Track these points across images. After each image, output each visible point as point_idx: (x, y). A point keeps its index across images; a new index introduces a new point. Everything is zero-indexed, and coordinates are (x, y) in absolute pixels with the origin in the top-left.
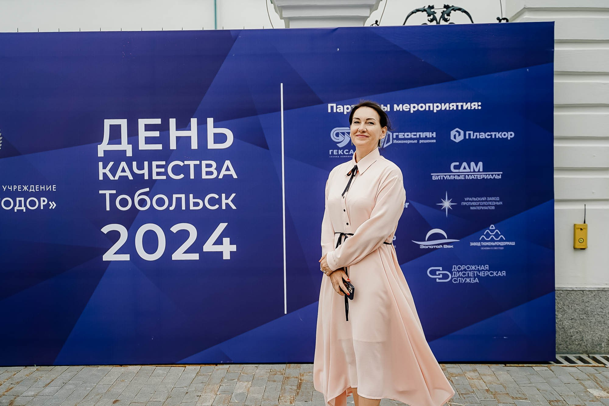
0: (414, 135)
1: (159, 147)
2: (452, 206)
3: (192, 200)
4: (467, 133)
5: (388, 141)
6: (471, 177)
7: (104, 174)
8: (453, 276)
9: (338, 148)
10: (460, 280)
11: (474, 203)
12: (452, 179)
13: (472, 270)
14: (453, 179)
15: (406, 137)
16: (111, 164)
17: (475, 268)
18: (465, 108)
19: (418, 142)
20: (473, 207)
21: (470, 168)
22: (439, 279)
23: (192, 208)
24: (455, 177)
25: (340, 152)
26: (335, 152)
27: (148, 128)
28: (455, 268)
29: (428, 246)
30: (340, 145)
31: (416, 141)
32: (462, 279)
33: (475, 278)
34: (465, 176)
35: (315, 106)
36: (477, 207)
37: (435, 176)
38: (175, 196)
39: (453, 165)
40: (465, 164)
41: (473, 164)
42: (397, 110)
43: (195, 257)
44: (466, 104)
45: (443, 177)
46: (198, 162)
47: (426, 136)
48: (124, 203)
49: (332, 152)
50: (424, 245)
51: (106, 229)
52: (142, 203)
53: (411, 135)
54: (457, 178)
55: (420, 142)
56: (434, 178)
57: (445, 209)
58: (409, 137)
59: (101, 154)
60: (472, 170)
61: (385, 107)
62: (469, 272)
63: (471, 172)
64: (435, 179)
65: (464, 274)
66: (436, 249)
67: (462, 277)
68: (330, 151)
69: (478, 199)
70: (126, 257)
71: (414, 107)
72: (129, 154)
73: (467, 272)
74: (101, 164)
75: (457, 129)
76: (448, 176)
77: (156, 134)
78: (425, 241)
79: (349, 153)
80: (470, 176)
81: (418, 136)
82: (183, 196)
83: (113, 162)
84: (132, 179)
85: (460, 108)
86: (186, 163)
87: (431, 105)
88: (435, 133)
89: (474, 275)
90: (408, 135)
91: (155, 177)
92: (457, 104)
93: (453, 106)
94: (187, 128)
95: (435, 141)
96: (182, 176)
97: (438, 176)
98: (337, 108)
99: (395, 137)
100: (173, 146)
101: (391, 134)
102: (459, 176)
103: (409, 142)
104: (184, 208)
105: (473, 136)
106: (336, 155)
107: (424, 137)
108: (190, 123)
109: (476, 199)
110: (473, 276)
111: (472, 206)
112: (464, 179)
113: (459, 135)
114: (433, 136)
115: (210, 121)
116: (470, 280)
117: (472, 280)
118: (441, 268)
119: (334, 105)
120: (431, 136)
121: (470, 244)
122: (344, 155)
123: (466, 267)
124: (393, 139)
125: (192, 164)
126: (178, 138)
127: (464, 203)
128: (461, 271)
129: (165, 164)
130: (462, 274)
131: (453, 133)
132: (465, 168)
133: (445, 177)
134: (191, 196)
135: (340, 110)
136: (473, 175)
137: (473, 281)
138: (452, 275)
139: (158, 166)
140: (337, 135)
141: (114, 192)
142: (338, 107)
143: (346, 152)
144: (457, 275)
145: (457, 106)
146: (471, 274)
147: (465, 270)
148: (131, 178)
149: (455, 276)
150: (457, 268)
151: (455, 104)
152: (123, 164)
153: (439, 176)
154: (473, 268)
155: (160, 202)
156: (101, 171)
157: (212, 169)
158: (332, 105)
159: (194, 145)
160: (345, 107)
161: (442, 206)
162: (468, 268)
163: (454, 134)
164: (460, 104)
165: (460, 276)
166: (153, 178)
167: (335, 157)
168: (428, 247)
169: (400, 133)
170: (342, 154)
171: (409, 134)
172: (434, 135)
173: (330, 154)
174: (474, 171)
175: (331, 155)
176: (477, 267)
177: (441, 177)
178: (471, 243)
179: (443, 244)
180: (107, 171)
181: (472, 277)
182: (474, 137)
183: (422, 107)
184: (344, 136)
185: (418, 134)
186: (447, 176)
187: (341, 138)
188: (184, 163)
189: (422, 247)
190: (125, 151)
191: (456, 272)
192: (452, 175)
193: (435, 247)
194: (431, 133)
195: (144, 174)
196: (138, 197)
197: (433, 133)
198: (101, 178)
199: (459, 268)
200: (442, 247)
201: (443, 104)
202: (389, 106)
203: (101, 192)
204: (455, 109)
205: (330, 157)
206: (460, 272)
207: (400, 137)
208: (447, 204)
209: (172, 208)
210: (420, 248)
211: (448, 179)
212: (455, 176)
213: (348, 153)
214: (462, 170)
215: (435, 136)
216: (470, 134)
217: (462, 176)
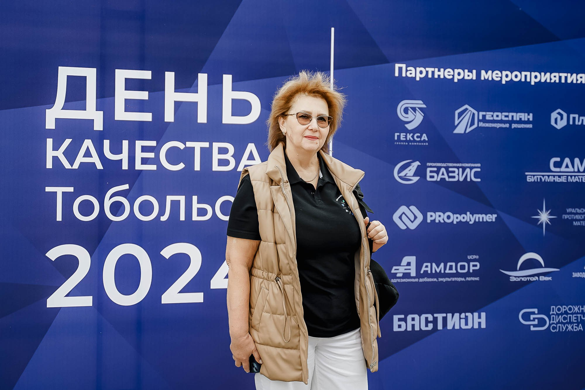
0: (506, 116)
1: (147, 117)
2: (550, 220)
3: (196, 206)
4: (572, 116)
5: (472, 124)
6: (574, 180)
7: (56, 159)
8: (551, 322)
9: (407, 131)
10: (559, 327)
11: (577, 217)
12: (551, 181)
13: (575, 313)
14: (553, 181)
15: (495, 118)
16: (68, 142)
17: (579, 309)
18: (569, 81)
19: (510, 126)
20: (577, 222)
21: (573, 167)
22: (534, 327)
23: (195, 217)
24: (555, 179)
25: (409, 137)
26: (402, 136)
27: (131, 85)
28: (554, 310)
29: (520, 278)
30: (410, 127)
31: (507, 125)
32: (563, 325)
33: (578, 323)
34: (567, 178)
35: (377, 66)
36: (581, 222)
37: (530, 176)
38: (169, 198)
39: (553, 160)
40: (567, 160)
41: (577, 161)
42: (484, 78)
43: (198, 298)
44: (571, 76)
45: (540, 178)
46: (206, 145)
47: (520, 119)
48: (86, 207)
49: (398, 136)
50: (515, 277)
51: (53, 254)
52: (117, 208)
53: (501, 116)
54: (557, 179)
55: (513, 127)
56: (529, 179)
57: (542, 224)
58: (499, 118)
59: (50, 124)
60: (576, 170)
61: (470, 74)
62: (571, 316)
63: (574, 172)
64: (530, 181)
65: (565, 318)
66: (530, 282)
67: (562, 323)
68: (396, 134)
69: (582, 210)
70: (87, 301)
71: (507, 76)
72: (98, 126)
73: (569, 316)
74: (50, 142)
75: (559, 110)
76: (547, 177)
77: (144, 95)
78: (516, 270)
79: (421, 139)
80: (573, 177)
81: (510, 119)
82: (182, 199)
83: (72, 139)
84: (102, 168)
85: (563, 81)
86: (189, 144)
87: (528, 74)
88: (531, 115)
89: (577, 319)
90: (497, 116)
91: (139, 166)
92: (561, 74)
93: (555, 77)
94: (192, 88)
95: (530, 126)
96: (181, 166)
97: (534, 176)
98: (407, 71)
99: (481, 118)
100: (169, 116)
101: (476, 113)
102: (560, 176)
103: (498, 125)
104: (182, 218)
105: (579, 121)
106: (403, 141)
107: (518, 119)
108: (196, 80)
109: (581, 211)
110: (576, 321)
111: (576, 220)
112: (566, 181)
113: (562, 119)
114: (528, 119)
115: (227, 79)
116: (572, 327)
117: (574, 327)
118: (536, 311)
119: (404, 66)
120: (526, 119)
121: (572, 275)
122: (414, 141)
123: (567, 309)
124: (479, 121)
125: (198, 146)
126: (178, 105)
127: (566, 217)
128: (562, 314)
129: (155, 145)
130: (562, 319)
131: (554, 115)
132: (567, 166)
133: (543, 177)
134: (195, 198)
135: (411, 74)
136: (577, 177)
137: (576, 329)
138: (550, 320)
139: (144, 149)
140: (406, 111)
141: (71, 189)
142: (409, 69)
143: (418, 137)
144: (556, 321)
145: (560, 78)
146: (573, 319)
147: (566, 313)
148: (99, 166)
149: (553, 322)
150: (556, 309)
151: (557, 74)
152: (88, 143)
153: (536, 177)
154: (576, 309)
155: (146, 208)
156: (50, 153)
157: (228, 156)
158: (401, 65)
159: (202, 117)
160: (418, 69)
161: (538, 220)
162: (570, 309)
163: (555, 117)
164: (563, 75)
165: (561, 321)
166: (137, 168)
167: (402, 143)
168: (520, 280)
169: (488, 113)
170: (412, 139)
171: (499, 114)
172: (531, 117)
173: (396, 138)
174: (579, 171)
175: (397, 141)
176: (581, 309)
177: (537, 178)
178: (574, 273)
179: (538, 275)
180: (60, 154)
181: (575, 323)
182: (580, 123)
183: (516, 76)
184: (415, 112)
185: (511, 114)
186: (545, 177)
187: (410, 116)
188: (185, 145)
189: (513, 279)
190: (91, 122)
191: (554, 316)
192: (552, 175)
193: (529, 280)
194: (526, 114)
195: (121, 160)
196: (110, 199)
197: (529, 115)
198: (49, 165)
199: (559, 310)
200: (538, 280)
201: (543, 74)
202: (474, 72)
203: (48, 189)
204: (557, 81)
205: (395, 143)
206: (560, 316)
207: (488, 118)
208: (544, 217)
209: (164, 218)
210: (511, 280)
211: (546, 181)
212: (556, 177)
213: (419, 139)
214: (563, 169)
215: (531, 119)
216: (574, 118)
217: (564, 177)
